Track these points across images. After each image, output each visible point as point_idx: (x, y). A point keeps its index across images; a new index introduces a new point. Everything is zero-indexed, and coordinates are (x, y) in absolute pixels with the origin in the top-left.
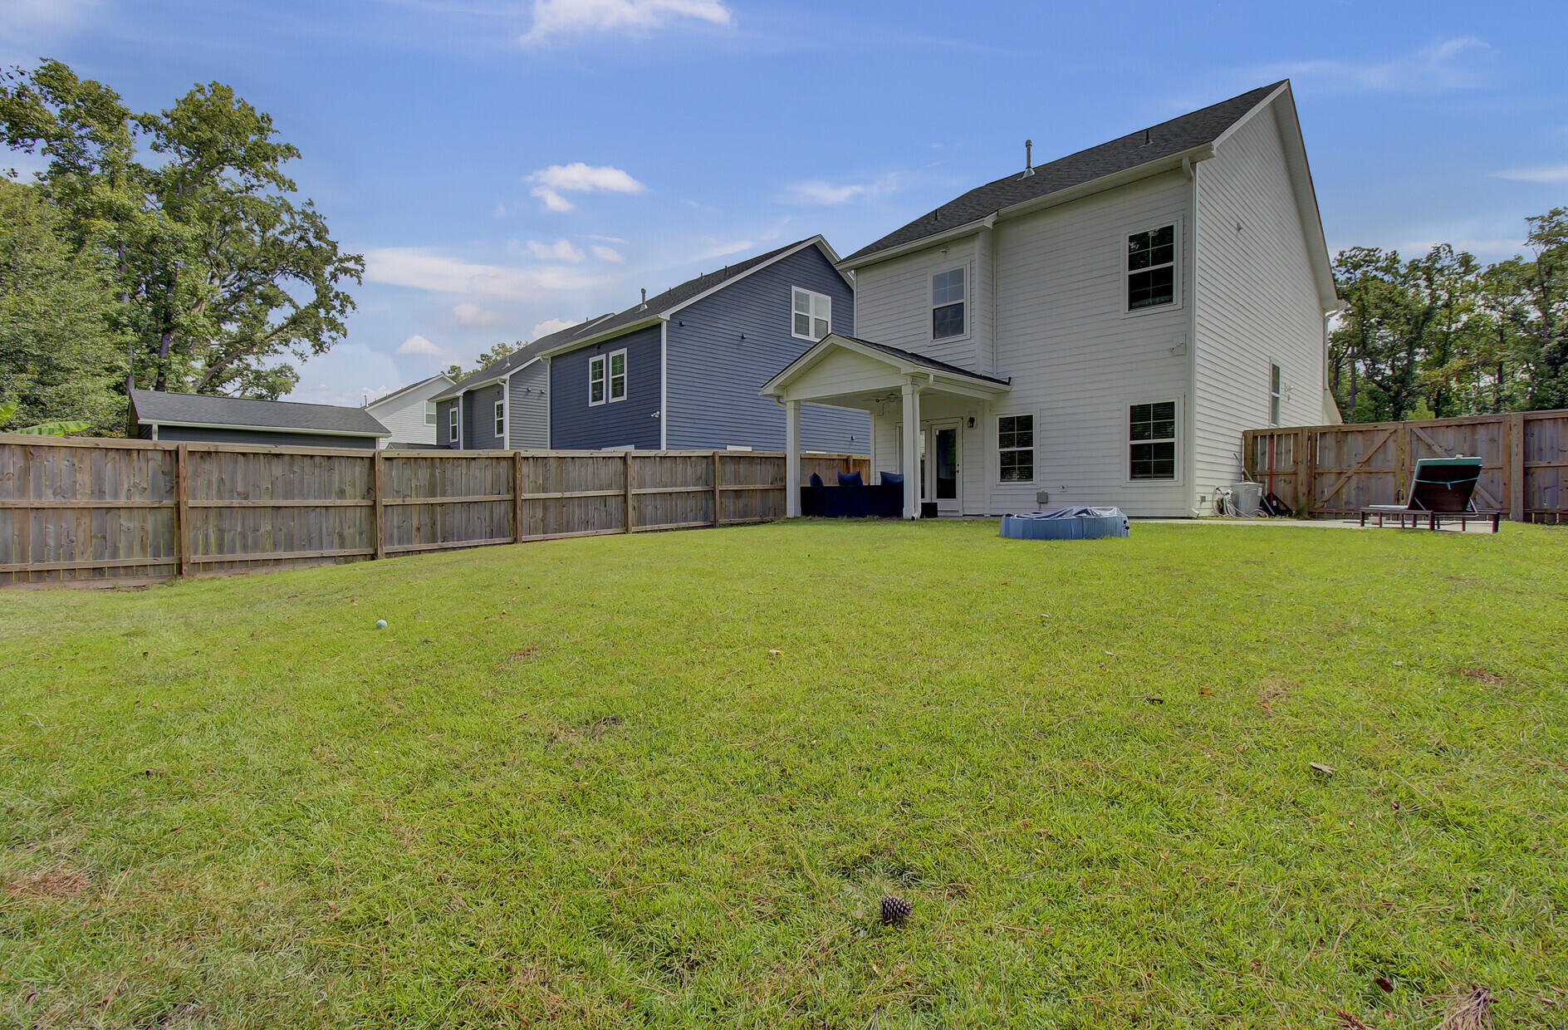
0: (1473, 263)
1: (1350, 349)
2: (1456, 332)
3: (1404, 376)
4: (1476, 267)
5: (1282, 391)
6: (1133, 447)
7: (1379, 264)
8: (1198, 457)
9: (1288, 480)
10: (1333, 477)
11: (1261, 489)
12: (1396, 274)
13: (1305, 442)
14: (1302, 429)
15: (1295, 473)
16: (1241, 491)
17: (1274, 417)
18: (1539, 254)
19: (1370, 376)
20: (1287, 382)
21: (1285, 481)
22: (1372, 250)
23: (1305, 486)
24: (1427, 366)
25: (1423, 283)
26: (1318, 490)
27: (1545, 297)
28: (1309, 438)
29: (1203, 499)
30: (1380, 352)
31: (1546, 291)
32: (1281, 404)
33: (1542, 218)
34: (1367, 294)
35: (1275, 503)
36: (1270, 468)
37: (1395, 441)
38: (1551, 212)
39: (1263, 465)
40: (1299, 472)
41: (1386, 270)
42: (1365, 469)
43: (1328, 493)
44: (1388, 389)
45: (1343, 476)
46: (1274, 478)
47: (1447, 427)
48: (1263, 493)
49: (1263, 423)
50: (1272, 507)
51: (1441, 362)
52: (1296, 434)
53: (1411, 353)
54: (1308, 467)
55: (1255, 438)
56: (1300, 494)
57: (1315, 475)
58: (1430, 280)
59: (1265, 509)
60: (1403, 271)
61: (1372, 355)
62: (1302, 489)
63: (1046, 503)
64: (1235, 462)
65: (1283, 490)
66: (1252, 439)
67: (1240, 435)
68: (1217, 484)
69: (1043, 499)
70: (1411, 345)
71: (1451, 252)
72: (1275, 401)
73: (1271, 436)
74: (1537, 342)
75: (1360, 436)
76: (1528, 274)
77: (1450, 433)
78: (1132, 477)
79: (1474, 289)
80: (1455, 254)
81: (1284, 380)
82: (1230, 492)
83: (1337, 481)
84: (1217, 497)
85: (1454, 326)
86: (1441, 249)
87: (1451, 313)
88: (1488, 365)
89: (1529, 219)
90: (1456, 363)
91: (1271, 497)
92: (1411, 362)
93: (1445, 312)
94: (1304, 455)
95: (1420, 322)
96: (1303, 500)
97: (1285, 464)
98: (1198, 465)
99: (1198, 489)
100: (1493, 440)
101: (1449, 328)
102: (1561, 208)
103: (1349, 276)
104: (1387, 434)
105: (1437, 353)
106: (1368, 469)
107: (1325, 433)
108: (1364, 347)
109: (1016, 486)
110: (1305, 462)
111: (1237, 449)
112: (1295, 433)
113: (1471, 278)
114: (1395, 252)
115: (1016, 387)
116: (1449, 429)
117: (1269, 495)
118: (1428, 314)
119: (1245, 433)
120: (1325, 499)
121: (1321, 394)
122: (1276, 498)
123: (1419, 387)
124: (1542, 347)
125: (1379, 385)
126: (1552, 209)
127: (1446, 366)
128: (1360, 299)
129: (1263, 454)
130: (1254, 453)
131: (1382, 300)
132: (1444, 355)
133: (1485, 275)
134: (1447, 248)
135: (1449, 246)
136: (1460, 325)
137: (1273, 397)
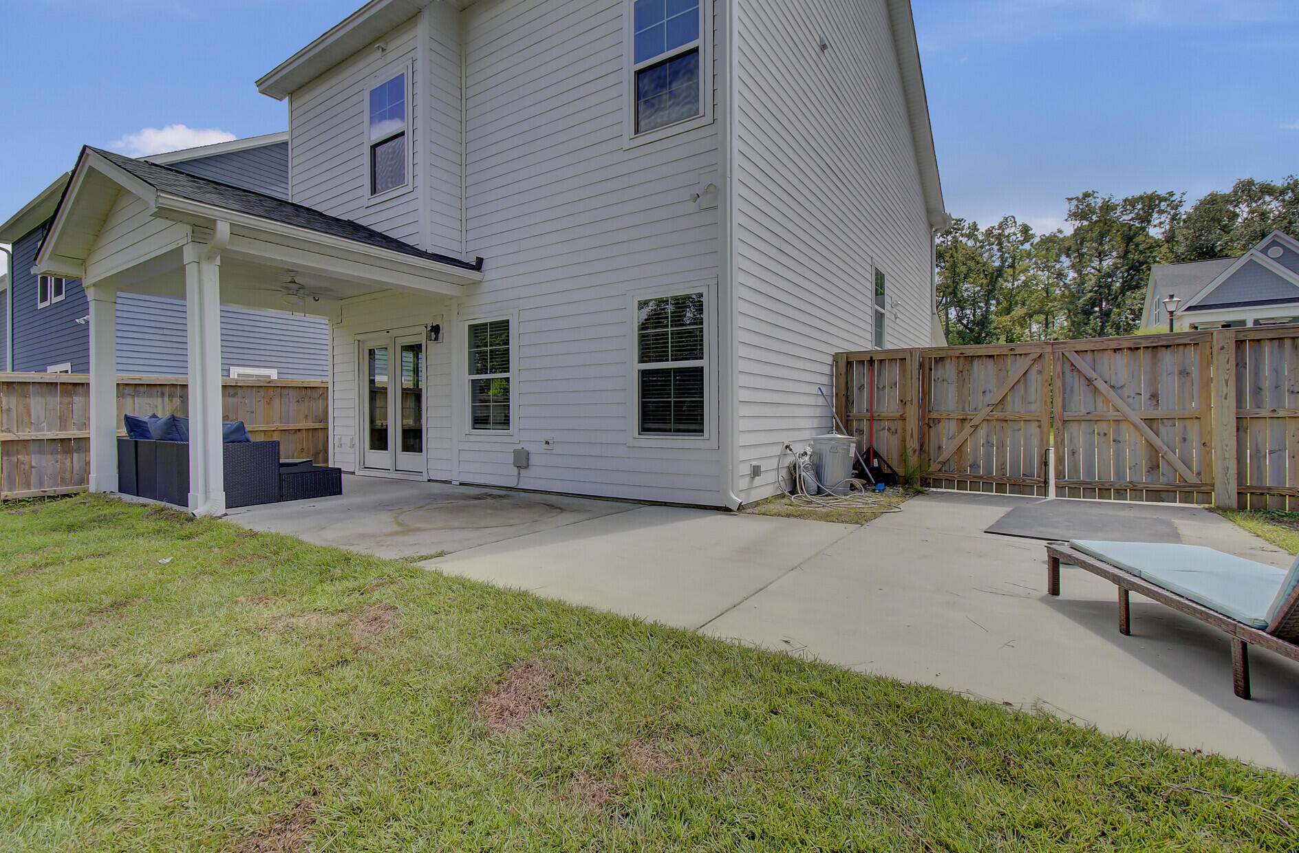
0: (1030, 232)
1: (944, 299)
2: (1018, 287)
3: (983, 322)
4: (1033, 236)
5: (887, 306)
6: (644, 373)
7: (964, 232)
8: (743, 395)
9: (893, 429)
10: (953, 426)
11: (853, 446)
12: (976, 240)
13: (915, 372)
14: (911, 351)
15: (902, 418)
16: (825, 448)
17: (879, 336)
18: (1076, 227)
19: (960, 320)
20: (894, 296)
21: (889, 429)
22: (959, 220)
23: (915, 436)
24: (999, 314)
25: (995, 247)
26: (933, 445)
27: (1080, 261)
28: (921, 366)
29: (756, 471)
30: (966, 301)
31: (1081, 256)
32: (887, 322)
33: (1077, 199)
34: (957, 252)
35: (876, 463)
36: (870, 410)
37: (1040, 372)
38: (1084, 194)
39: (860, 406)
40: (907, 415)
41: (969, 236)
42: (997, 414)
43: (949, 448)
44: (971, 330)
45: (967, 426)
46: (875, 423)
47: (1115, 350)
48: (859, 448)
49: (863, 343)
50: (871, 469)
51: (1008, 311)
52: (903, 360)
53: (987, 303)
54: (919, 407)
55: (849, 364)
56: (910, 452)
57: (928, 423)
58: (1000, 244)
59: (861, 475)
60: (980, 238)
61: (960, 304)
62: (913, 444)
63: (527, 467)
64: (821, 401)
65: (887, 445)
66: (847, 365)
67: (829, 360)
68: (786, 438)
69: (522, 460)
70: (989, 294)
71: (1015, 222)
72: (879, 318)
73: (870, 361)
74: (1074, 297)
75: (990, 363)
76: (1067, 244)
77: (1121, 361)
78: (644, 429)
79: (1029, 255)
80: (1018, 224)
81: (891, 294)
82: (809, 450)
83: (961, 430)
84: (789, 460)
85: (1016, 283)
86: (1009, 220)
87: (1014, 272)
88: (1041, 313)
89: (1069, 199)
90: (1019, 311)
91: (870, 454)
92: (987, 311)
93: (1010, 271)
94: (914, 393)
95: (994, 277)
96: (913, 460)
97: (889, 405)
98: (743, 410)
99: (743, 455)
100: (1184, 373)
101: (1013, 285)
102: (1090, 192)
103: (943, 240)
104: (1028, 361)
105: (1005, 304)
106: (1002, 415)
107: (942, 359)
108: (955, 296)
109: (490, 436)
110: (915, 401)
111: (825, 380)
112: (900, 358)
113: (1027, 246)
114: (975, 223)
115: (490, 272)
116: (1118, 355)
117: (868, 450)
118: (1000, 272)
119: (836, 357)
120: (943, 458)
121: (929, 318)
122: (876, 455)
123: (994, 329)
124: (1079, 300)
125: (966, 327)
126: (1084, 192)
127: (1013, 313)
128: (952, 256)
129: (861, 388)
130: (848, 388)
131: (967, 259)
132: (1010, 305)
133: (1037, 244)
134: (1012, 219)
135: (1013, 217)
136: (1020, 282)
137: (877, 311)
